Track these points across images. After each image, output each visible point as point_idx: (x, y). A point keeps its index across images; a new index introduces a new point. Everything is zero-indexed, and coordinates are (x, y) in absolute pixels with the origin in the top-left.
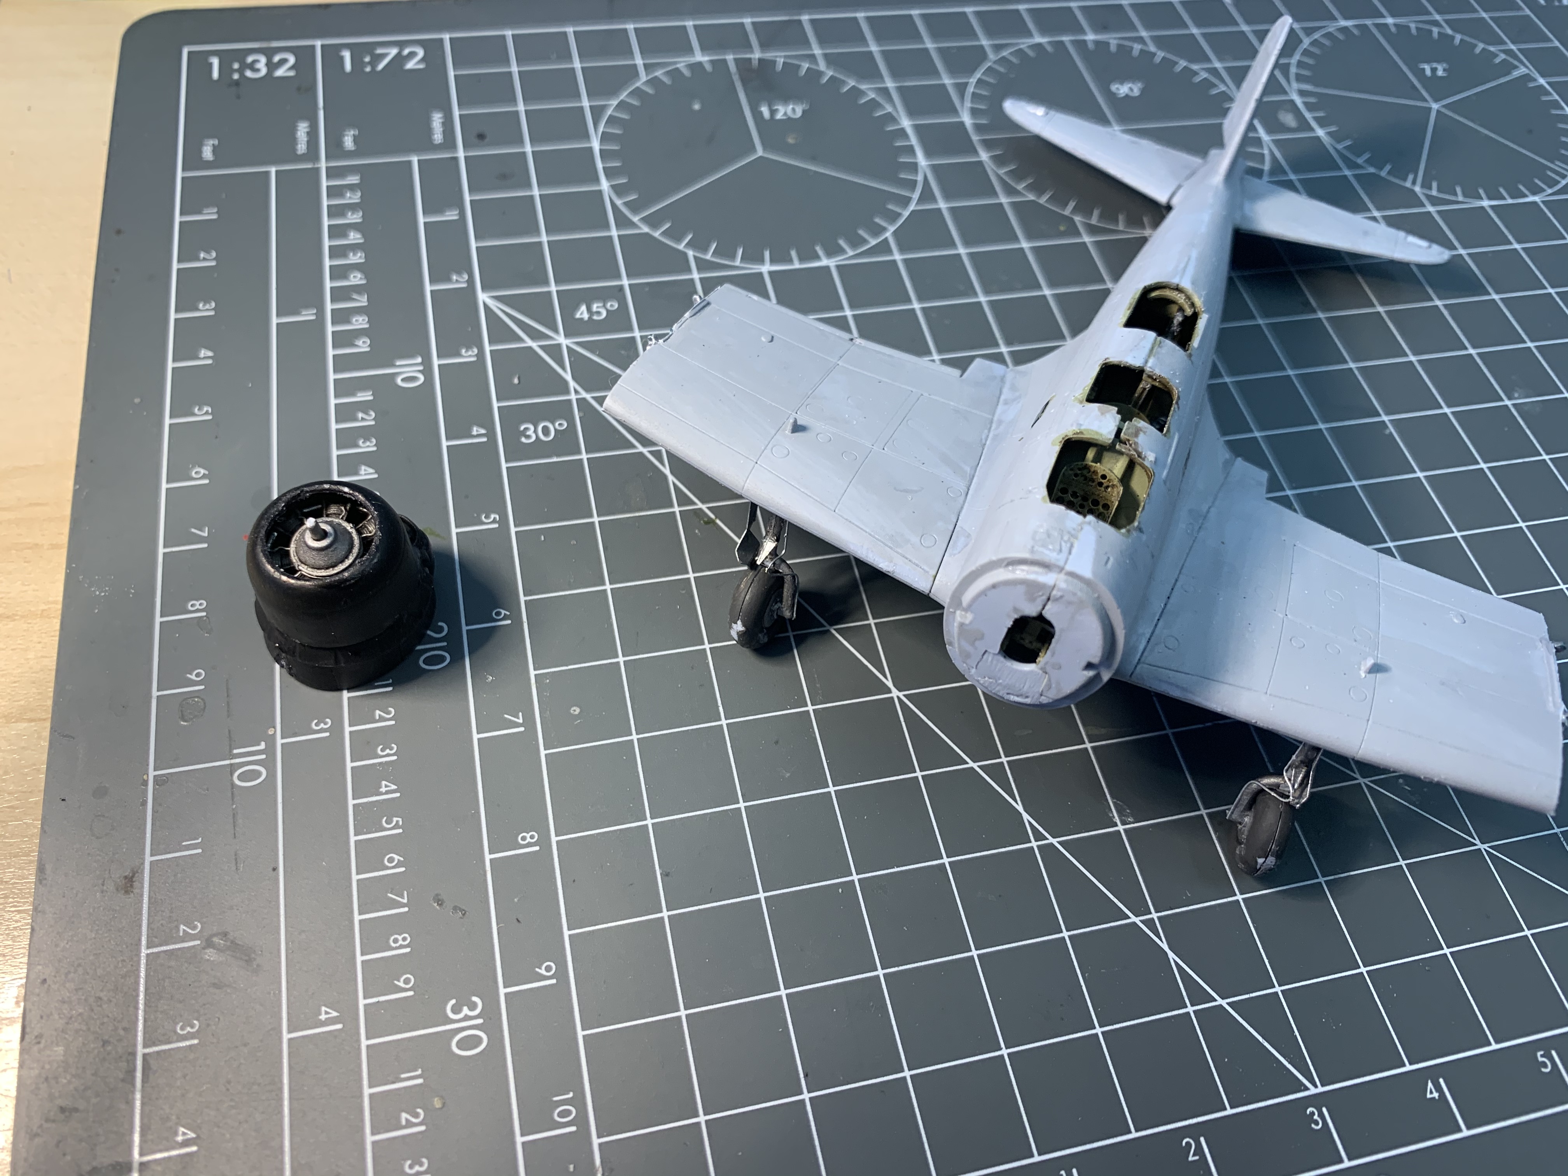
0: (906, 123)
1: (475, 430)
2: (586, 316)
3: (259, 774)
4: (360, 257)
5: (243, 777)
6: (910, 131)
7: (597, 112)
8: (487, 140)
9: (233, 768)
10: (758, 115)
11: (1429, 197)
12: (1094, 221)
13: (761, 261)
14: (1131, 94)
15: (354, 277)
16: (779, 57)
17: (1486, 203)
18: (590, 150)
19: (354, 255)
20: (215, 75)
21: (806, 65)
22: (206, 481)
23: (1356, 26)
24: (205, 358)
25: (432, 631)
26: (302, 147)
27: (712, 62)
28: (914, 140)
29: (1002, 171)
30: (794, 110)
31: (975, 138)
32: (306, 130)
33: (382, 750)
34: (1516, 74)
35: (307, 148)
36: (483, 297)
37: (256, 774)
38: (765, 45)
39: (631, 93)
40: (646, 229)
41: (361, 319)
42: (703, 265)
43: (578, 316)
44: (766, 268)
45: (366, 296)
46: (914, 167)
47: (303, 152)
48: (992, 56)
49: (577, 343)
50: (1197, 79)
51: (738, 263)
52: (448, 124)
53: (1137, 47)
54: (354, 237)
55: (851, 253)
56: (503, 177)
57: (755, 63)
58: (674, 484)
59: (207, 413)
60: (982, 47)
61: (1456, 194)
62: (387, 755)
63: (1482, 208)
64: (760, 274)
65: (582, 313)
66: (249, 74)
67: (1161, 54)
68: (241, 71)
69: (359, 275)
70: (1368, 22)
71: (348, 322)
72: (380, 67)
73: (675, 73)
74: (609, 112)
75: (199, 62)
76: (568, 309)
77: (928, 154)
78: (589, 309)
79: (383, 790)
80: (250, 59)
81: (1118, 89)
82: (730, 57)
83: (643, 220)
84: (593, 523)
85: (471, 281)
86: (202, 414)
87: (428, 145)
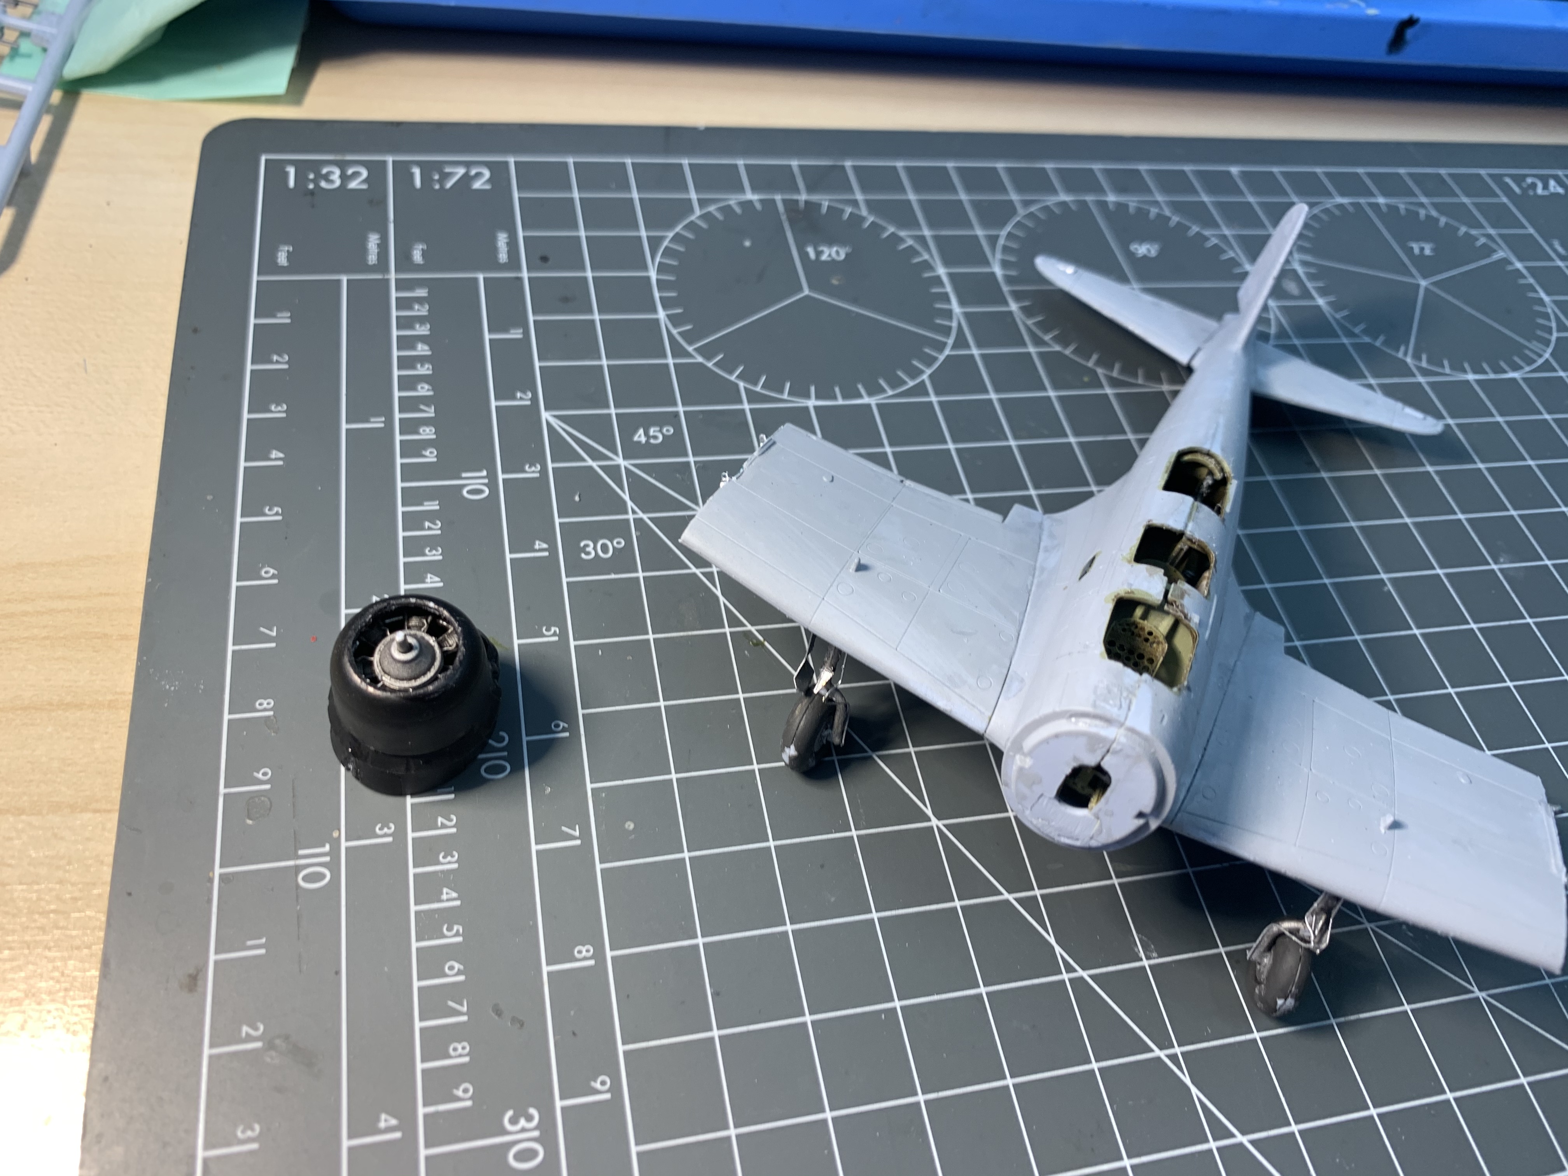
0: (942, 271)
1: (538, 545)
2: (643, 439)
3: (323, 876)
4: (428, 369)
5: (308, 878)
6: (945, 279)
7: (654, 243)
8: (550, 263)
9: (298, 869)
10: (804, 256)
11: (1420, 369)
12: (1115, 374)
13: (808, 396)
14: (1148, 255)
15: (422, 388)
16: (825, 201)
17: (1471, 377)
18: (648, 279)
19: (422, 366)
20: (292, 183)
21: (849, 210)
22: (275, 581)
23: (1351, 204)
24: (276, 459)
25: (493, 740)
26: (372, 259)
27: (761, 201)
28: (949, 288)
29: (1030, 322)
30: (838, 253)
31: (1005, 289)
32: (378, 242)
33: (444, 857)
34: (1496, 257)
35: (378, 259)
36: (546, 416)
37: (320, 877)
38: (810, 189)
39: (686, 227)
40: (700, 359)
41: (427, 430)
42: (753, 397)
43: (636, 438)
44: (812, 403)
45: (433, 407)
46: (949, 314)
47: (374, 262)
48: (1021, 212)
49: (635, 465)
50: (1209, 244)
51: (785, 396)
52: (512, 244)
53: (1154, 211)
54: (422, 349)
55: (890, 393)
56: (566, 300)
57: (802, 205)
58: (725, 605)
59: (277, 514)
60: (1011, 202)
61: (1443, 366)
62: (448, 863)
63: (1468, 382)
64: (806, 409)
65: (640, 436)
66: (323, 184)
67: (1175, 219)
68: (315, 181)
69: (426, 387)
70: (1362, 201)
71: (417, 432)
72: (449, 185)
73: (727, 210)
74: (666, 243)
75: (276, 171)
76: (627, 433)
77: (962, 302)
78: (646, 434)
79: (444, 897)
80: (325, 171)
81: (1136, 249)
82: (778, 197)
83: (697, 350)
84: (648, 641)
85: (535, 399)
86: (272, 515)
87: (492, 263)
